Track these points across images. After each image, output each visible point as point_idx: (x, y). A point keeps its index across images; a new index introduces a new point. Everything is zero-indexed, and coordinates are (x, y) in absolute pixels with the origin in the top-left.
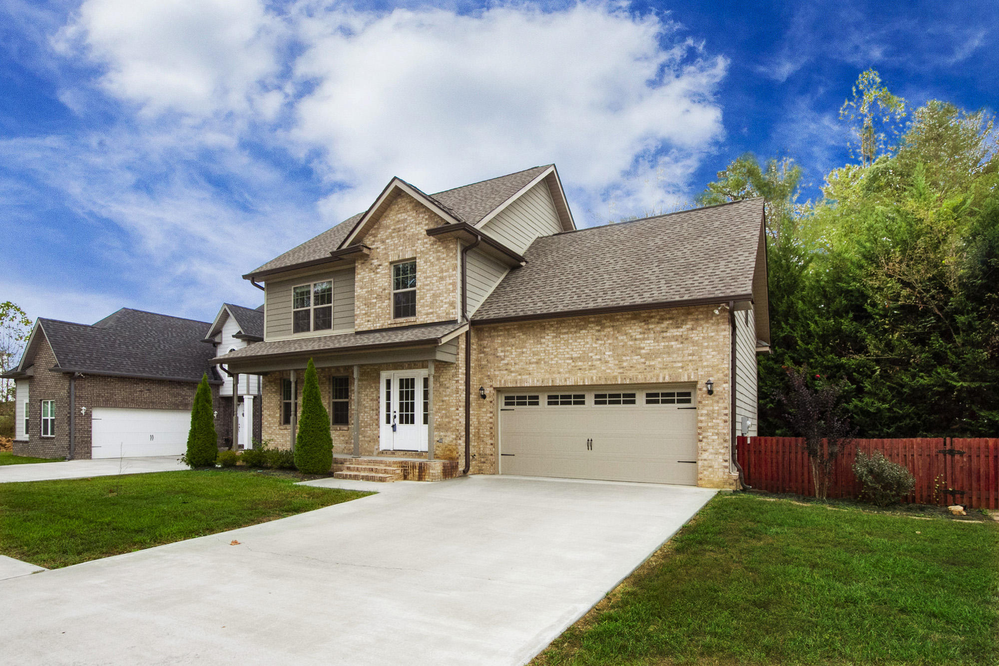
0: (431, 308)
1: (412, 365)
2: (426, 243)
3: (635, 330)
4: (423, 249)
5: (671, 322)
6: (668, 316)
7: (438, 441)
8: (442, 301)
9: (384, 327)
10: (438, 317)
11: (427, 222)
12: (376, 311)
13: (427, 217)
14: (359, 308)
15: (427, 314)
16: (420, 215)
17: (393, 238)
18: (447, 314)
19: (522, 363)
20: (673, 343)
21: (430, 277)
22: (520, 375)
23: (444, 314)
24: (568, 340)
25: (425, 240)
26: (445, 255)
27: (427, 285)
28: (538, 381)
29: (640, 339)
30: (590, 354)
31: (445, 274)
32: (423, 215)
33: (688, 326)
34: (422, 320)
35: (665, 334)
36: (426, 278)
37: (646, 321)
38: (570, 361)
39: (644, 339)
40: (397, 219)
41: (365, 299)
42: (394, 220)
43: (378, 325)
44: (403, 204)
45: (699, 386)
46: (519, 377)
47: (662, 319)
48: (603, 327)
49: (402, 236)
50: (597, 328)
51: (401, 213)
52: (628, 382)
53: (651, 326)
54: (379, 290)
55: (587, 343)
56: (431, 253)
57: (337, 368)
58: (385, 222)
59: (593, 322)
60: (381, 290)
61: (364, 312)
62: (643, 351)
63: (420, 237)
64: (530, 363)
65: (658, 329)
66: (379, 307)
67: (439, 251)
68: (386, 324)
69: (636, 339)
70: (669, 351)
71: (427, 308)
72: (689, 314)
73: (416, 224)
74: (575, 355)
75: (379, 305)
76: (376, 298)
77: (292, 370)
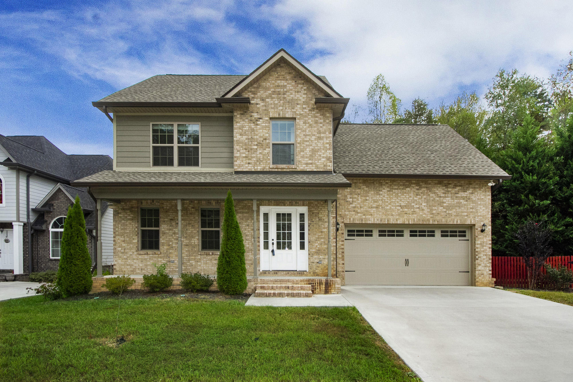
0: (310, 159)
1: (293, 203)
2: (305, 108)
3: (440, 191)
4: (302, 112)
5: (460, 188)
6: (459, 184)
7: (318, 263)
8: (320, 156)
9: (265, 170)
10: (317, 167)
11: (305, 92)
12: (257, 156)
13: (305, 88)
14: (238, 151)
15: (307, 164)
16: (299, 86)
17: (272, 98)
18: (324, 166)
19: (366, 207)
20: (462, 201)
21: (309, 135)
22: (364, 215)
23: (322, 166)
24: (398, 194)
25: (304, 106)
26: (322, 121)
27: (307, 141)
28: (377, 220)
29: (443, 197)
30: (413, 204)
31: (322, 135)
32: (301, 86)
33: (470, 191)
34: (302, 168)
35: (457, 195)
36: (305, 135)
37: (446, 186)
38: (400, 208)
39: (445, 197)
40: (277, 84)
41: (246, 144)
42: (273, 84)
43: (259, 168)
44: (283, 73)
45: (476, 227)
46: (364, 217)
47: (455, 186)
48: (421, 187)
49: (282, 98)
50: (417, 187)
51: (281, 80)
52: (436, 223)
53: (449, 190)
54: (260, 139)
55: (411, 196)
56: (310, 117)
57: (209, 201)
58: (265, 84)
59: (414, 184)
60: (262, 139)
61: (244, 155)
62: (445, 205)
63: (299, 102)
64: (372, 208)
65: (453, 191)
66: (260, 153)
67: (316, 117)
68: (267, 168)
69: (440, 197)
70: (459, 205)
71: (307, 159)
72: (471, 184)
73: (295, 92)
74: (403, 204)
75: (260, 151)
76: (257, 145)
77: (179, 199)
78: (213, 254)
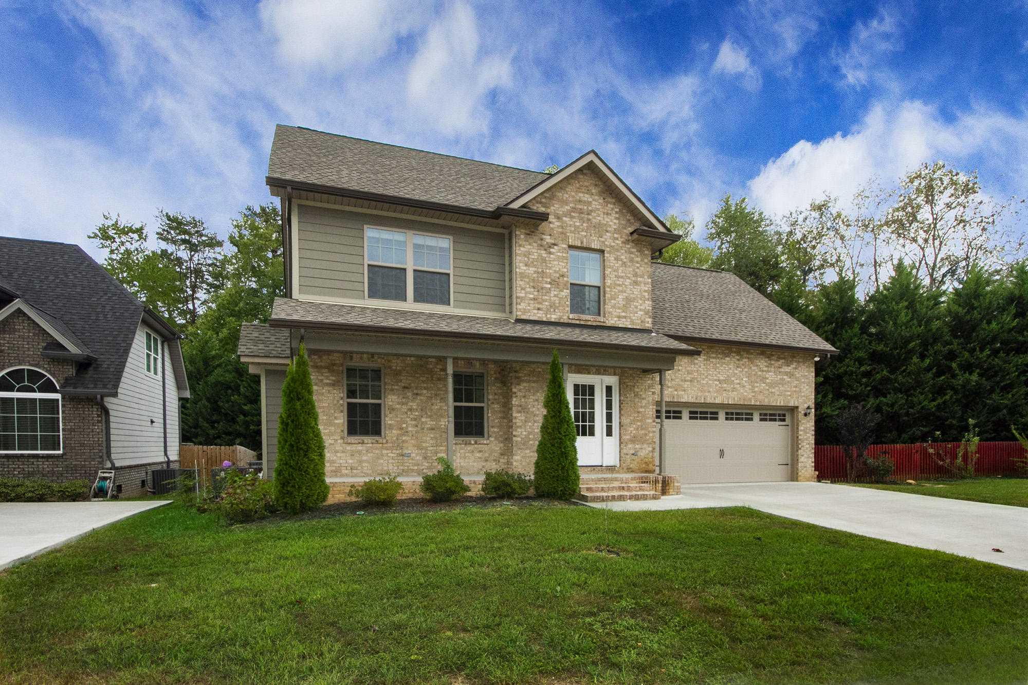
0: (623, 311)
1: (601, 370)
2: (617, 239)
3: (762, 363)
4: (613, 244)
5: (783, 361)
6: (782, 356)
7: (633, 454)
8: (636, 307)
9: (562, 321)
10: (632, 323)
11: (617, 216)
12: (550, 300)
13: (617, 210)
14: (523, 289)
15: (619, 317)
16: (609, 205)
17: (572, 217)
18: (642, 322)
19: (677, 380)
20: (785, 377)
21: (622, 277)
22: (676, 390)
23: (639, 322)
24: (716, 364)
25: (616, 236)
26: (639, 259)
27: (619, 285)
28: (692, 397)
29: (765, 371)
30: (733, 379)
31: (639, 279)
32: (612, 206)
33: (794, 366)
34: (612, 322)
35: (780, 370)
36: (618, 277)
37: (769, 357)
38: (718, 383)
39: (768, 371)
40: (578, 198)
41: (534, 281)
42: (573, 197)
43: (553, 316)
44: (586, 184)
45: (800, 410)
46: (676, 393)
47: (779, 358)
48: (742, 357)
49: (585, 219)
50: (738, 357)
51: (583, 192)
52: (758, 404)
53: (773, 362)
54: (555, 275)
55: (730, 369)
56: (623, 251)
58: (561, 194)
59: (735, 352)
60: (558, 275)
61: (532, 296)
62: (768, 381)
63: (609, 229)
64: (685, 381)
65: (776, 365)
66: (555, 296)
67: (632, 253)
68: (565, 317)
69: (763, 371)
70: (782, 382)
71: (620, 311)
72: (794, 357)
73: (604, 213)
74: (721, 378)
75: (555, 293)
76: (550, 283)
77: (450, 357)
78: (476, 443)
